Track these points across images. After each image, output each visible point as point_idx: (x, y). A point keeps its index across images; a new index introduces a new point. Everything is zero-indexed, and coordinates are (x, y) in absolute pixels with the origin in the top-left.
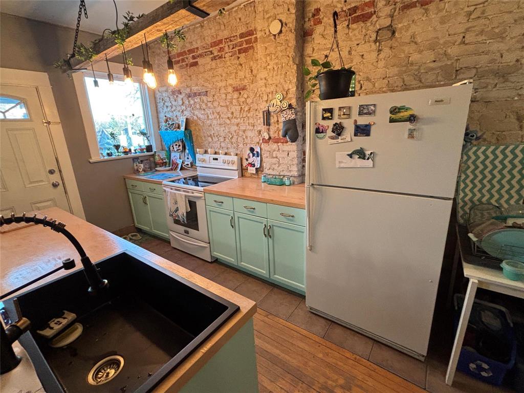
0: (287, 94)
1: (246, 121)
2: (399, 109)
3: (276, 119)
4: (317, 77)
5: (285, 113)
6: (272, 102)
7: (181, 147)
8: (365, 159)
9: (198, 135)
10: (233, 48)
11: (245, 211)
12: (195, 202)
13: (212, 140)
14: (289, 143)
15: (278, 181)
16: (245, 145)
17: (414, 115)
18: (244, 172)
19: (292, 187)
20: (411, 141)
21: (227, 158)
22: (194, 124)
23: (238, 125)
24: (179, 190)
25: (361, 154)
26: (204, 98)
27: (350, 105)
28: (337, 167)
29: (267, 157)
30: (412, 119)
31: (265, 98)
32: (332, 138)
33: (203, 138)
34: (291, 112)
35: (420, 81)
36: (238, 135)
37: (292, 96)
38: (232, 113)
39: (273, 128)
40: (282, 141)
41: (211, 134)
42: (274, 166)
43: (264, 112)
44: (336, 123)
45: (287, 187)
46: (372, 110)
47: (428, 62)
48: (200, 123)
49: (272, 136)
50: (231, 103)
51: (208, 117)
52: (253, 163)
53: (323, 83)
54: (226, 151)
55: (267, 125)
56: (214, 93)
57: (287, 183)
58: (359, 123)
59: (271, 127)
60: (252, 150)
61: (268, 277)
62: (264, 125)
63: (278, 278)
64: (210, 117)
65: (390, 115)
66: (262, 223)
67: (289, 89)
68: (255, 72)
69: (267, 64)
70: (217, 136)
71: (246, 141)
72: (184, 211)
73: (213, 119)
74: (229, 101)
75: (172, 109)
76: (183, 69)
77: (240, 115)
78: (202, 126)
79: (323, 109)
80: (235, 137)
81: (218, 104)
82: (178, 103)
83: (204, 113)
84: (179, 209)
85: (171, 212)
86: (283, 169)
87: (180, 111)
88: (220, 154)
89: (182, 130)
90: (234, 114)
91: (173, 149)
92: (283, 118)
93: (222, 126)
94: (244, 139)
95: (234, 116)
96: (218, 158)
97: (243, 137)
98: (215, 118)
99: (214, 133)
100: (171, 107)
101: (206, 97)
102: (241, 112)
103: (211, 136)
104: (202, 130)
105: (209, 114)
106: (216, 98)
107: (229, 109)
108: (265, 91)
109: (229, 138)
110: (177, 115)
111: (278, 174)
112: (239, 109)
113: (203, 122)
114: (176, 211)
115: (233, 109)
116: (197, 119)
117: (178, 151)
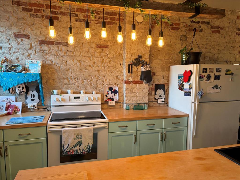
0: (144, 56)
1: (107, 69)
2: (228, 70)
3: (136, 69)
8: (218, 89)
9: (49, 78)
10: (99, 19)
12: (97, 133)
13: (69, 82)
14: (144, 84)
16: (104, 86)
17: (232, 73)
20: (232, 82)
21: (90, 95)
22: (46, 68)
23: (98, 71)
28: (208, 93)
31: (129, 56)
32: (206, 81)
33: (57, 81)
36: (98, 78)
37: (147, 57)
38: (94, 63)
40: (139, 83)
41: (67, 78)
42: (133, 98)
43: (129, 65)
46: (220, 70)
48: (55, 67)
50: (93, 55)
52: (112, 98)
58: (216, 75)
60: (111, 89)
65: (226, 72)
66: (159, 132)
67: (145, 53)
70: (75, 79)
71: (105, 83)
72: (89, 142)
73: (72, 65)
74: (91, 54)
75: (10, 51)
76: (36, 18)
77: (101, 64)
78: (57, 70)
79: (203, 68)
80: (95, 79)
81: (79, 54)
82: (23, 47)
83: (62, 59)
84: (83, 142)
85: (67, 149)
86: (139, 100)
87: (25, 54)
88: (80, 93)
89: (35, 73)
90: (96, 63)
91: (13, 91)
92: (144, 69)
93: (83, 71)
94: (103, 81)
95: (96, 65)
96: (80, 97)
97: (103, 80)
98: (75, 65)
99: (72, 76)
100: (10, 49)
101: (66, 47)
102: (102, 63)
103: (67, 79)
104: (56, 74)
105: (68, 60)
106: (78, 49)
107: (91, 59)
108: (130, 52)
109: (89, 81)
110: (18, 58)
111: (136, 103)
112: (101, 60)
113: (59, 67)
114: (76, 146)
115: (96, 60)
116: (51, 63)
117: (21, 93)
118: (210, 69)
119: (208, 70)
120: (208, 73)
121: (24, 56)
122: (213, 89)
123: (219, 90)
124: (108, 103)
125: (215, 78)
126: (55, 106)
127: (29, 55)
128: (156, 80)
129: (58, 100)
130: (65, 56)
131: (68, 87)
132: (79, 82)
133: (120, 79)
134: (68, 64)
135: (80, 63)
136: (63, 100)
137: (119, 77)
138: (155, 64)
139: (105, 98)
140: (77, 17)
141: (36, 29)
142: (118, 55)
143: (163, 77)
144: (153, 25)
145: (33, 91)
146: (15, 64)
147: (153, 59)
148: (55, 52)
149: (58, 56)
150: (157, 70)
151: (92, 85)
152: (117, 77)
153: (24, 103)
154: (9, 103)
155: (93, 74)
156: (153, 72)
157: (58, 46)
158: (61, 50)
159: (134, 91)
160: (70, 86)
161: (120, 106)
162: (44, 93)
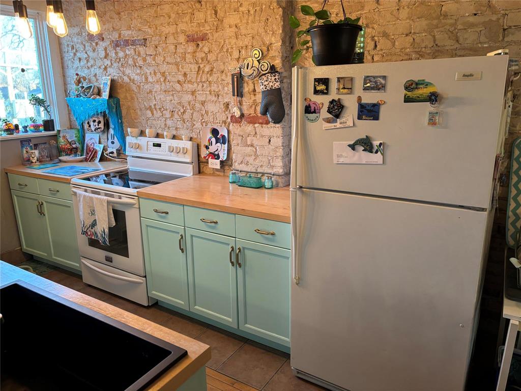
0: (268, 50)
1: (207, 87)
2: (417, 84)
3: (251, 87)
4: (308, 31)
5: (265, 79)
6: (246, 62)
7: (102, 125)
8: (372, 152)
11: (203, 226)
12: (124, 213)
13: (153, 114)
14: (272, 124)
15: (253, 181)
16: (204, 124)
17: (436, 92)
18: (202, 166)
19: (274, 191)
20: (431, 128)
21: (175, 143)
22: (124, 90)
23: (193, 93)
24: (98, 194)
25: (366, 144)
26: (141, 49)
27: (353, 76)
28: (335, 162)
29: (238, 145)
30: (433, 98)
31: (236, 54)
32: (328, 121)
33: (139, 113)
34: (273, 78)
35: (457, 41)
36: (193, 108)
37: (276, 54)
38: (185, 75)
39: (247, 101)
40: (261, 121)
41: (150, 106)
42: (247, 159)
43: (233, 75)
44: (333, 100)
45: (266, 190)
46: (381, 84)
47: (467, 14)
48: (134, 87)
49: (246, 112)
50: (183, 58)
51: (146, 79)
52: (216, 153)
53: (317, 41)
54: (174, 133)
55: (237, 96)
56: (157, 43)
57: (268, 184)
58: (364, 101)
59: (244, 99)
60: (215, 132)
61: (236, 328)
62: (234, 95)
63: (251, 328)
64: (150, 79)
65: (405, 92)
66: (228, 244)
67: (271, 44)
68: (221, 14)
69: (239, 5)
70: (160, 109)
71: (206, 118)
72: (105, 226)
73: (154, 82)
74: (179, 56)
75: (88, 64)
77: (197, 80)
78: (136, 92)
79: (315, 79)
80: (189, 111)
81: (162, 59)
82: (98, 54)
83: (141, 73)
85: (84, 227)
86: (262, 163)
87: (101, 67)
88: (163, 137)
90: (188, 76)
93: (170, 93)
94: (202, 115)
95: (188, 79)
96: (160, 144)
97: (202, 112)
98: (158, 82)
99: (155, 104)
100: (87, 61)
101: (145, 47)
102: (198, 74)
104: (136, 99)
105: (149, 74)
106: (161, 50)
107: (180, 67)
108: (236, 44)
109: (179, 113)
110: (96, 74)
111: (255, 171)
112: (195, 68)
113: (139, 87)
114: (93, 226)
115: (187, 68)
116: (129, 81)
117: (97, 131)
118: (339, 79)
119: (334, 85)
120: (333, 95)
121: (101, 71)
122: (353, 149)
123: (377, 158)
124: (208, 163)
125: (361, 111)
126: (133, 157)
127: (106, 69)
129: (132, 146)
130: (144, 65)
131: (152, 123)
132: (167, 116)
135: (164, 78)
139: (204, 152)
141: (108, 21)
145: (112, 129)
148: (132, 59)
149: (136, 66)
151: (184, 122)
152: (226, 105)
155: (185, 99)
157: (135, 47)
159: (249, 143)
160: (154, 122)
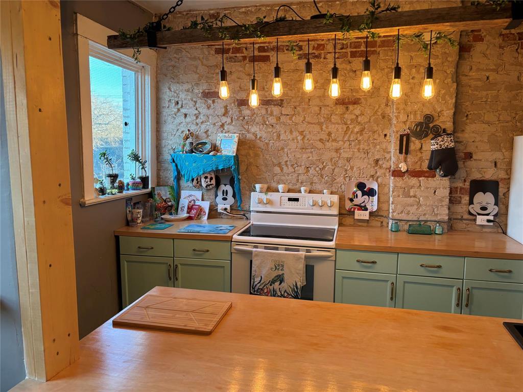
0: (439, 116)
1: (355, 145)
3: (418, 146)
9: (251, 164)
10: (342, 49)
11: (423, 271)
12: (313, 266)
13: (282, 170)
16: (347, 179)
22: (247, 147)
23: (337, 150)
24: (277, 249)
26: (276, 109)
29: (399, 196)
33: (263, 168)
34: (449, 139)
36: (335, 164)
37: (448, 119)
38: (329, 134)
40: (427, 175)
41: (280, 163)
42: (409, 208)
43: (402, 136)
45: (437, 237)
48: (261, 144)
49: (410, 167)
50: (328, 119)
51: (279, 136)
52: (363, 205)
54: (310, 187)
55: (405, 153)
56: (297, 104)
57: (439, 230)
59: (408, 156)
60: (361, 186)
62: (401, 152)
66: (453, 286)
67: (442, 111)
70: (292, 165)
71: (349, 173)
72: (297, 280)
73: (289, 140)
74: (324, 117)
75: (197, 120)
76: (235, 62)
77: (344, 137)
78: (263, 149)
80: (330, 166)
81: (302, 119)
82: (214, 112)
83: (272, 131)
84: (286, 277)
85: (259, 284)
86: (425, 212)
87: (217, 124)
88: (300, 192)
89: (228, 154)
90: (333, 135)
91: (197, 183)
92: (436, 146)
93: (307, 151)
94: (346, 170)
95: (333, 138)
96: (299, 199)
97: (346, 167)
98: (293, 140)
99: (287, 161)
100: (196, 117)
101: (280, 108)
102: (346, 133)
103: (279, 165)
104: (261, 157)
105: (282, 132)
106: (301, 111)
107: (324, 127)
108: (404, 109)
109: (317, 169)
110: (208, 131)
111: (416, 219)
112: (342, 128)
113: (267, 144)
114: (273, 282)
115: (332, 128)
116: (254, 138)
117: (208, 188)
121: (216, 128)
124: (354, 215)
126: (258, 212)
127: (222, 126)
128: (473, 170)
129: (260, 202)
130: (277, 124)
131: (280, 179)
132: (300, 172)
133: (384, 166)
134: (282, 137)
135: (302, 137)
136: (269, 202)
137: (380, 162)
138: (473, 132)
139: (348, 205)
140: (300, 51)
141: (234, 81)
142: (380, 117)
143: (493, 164)
144: (469, 43)
145: (225, 185)
146: (202, 140)
147: (468, 121)
148: (261, 118)
149: (266, 125)
150: (477, 147)
151: (323, 178)
152: (377, 161)
153: (213, 204)
154: (193, 202)
155: (326, 156)
156: (465, 151)
157: (267, 106)
158: (272, 114)
159: (412, 194)
160: (283, 178)
161: (382, 222)
162: (243, 189)
